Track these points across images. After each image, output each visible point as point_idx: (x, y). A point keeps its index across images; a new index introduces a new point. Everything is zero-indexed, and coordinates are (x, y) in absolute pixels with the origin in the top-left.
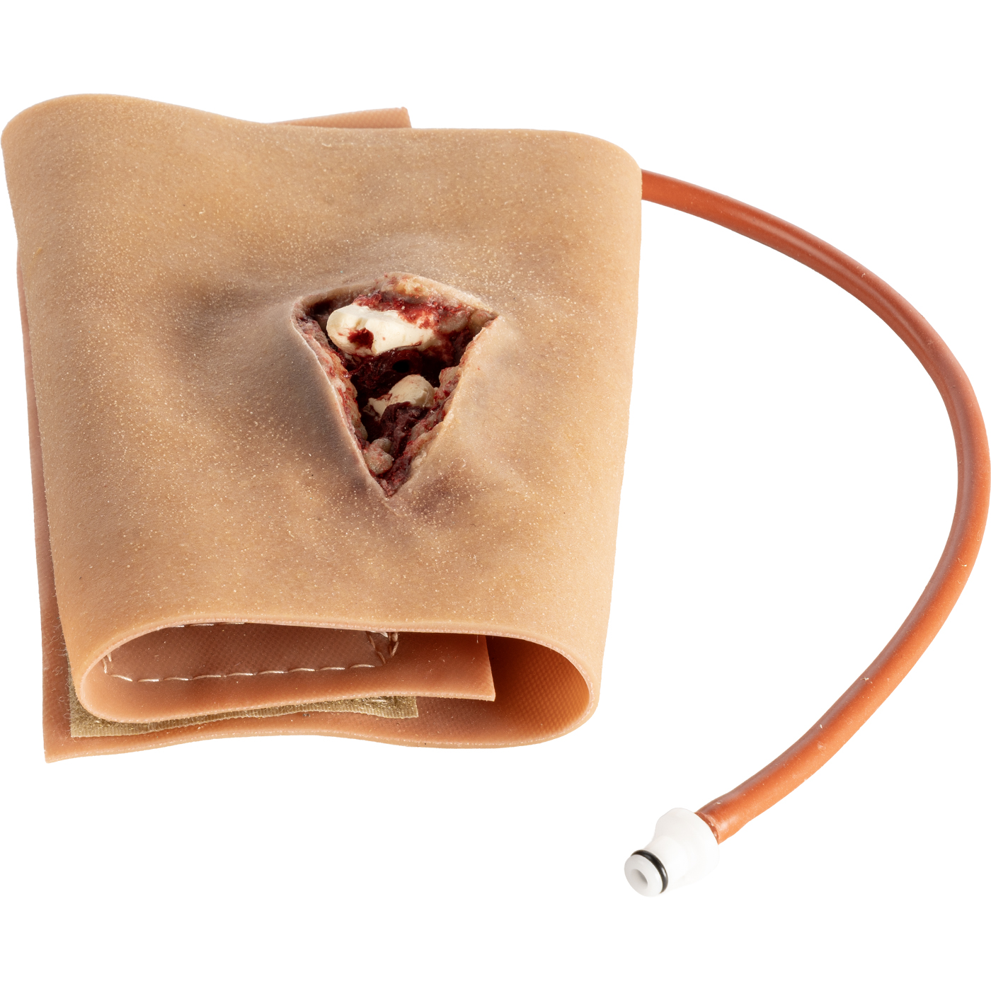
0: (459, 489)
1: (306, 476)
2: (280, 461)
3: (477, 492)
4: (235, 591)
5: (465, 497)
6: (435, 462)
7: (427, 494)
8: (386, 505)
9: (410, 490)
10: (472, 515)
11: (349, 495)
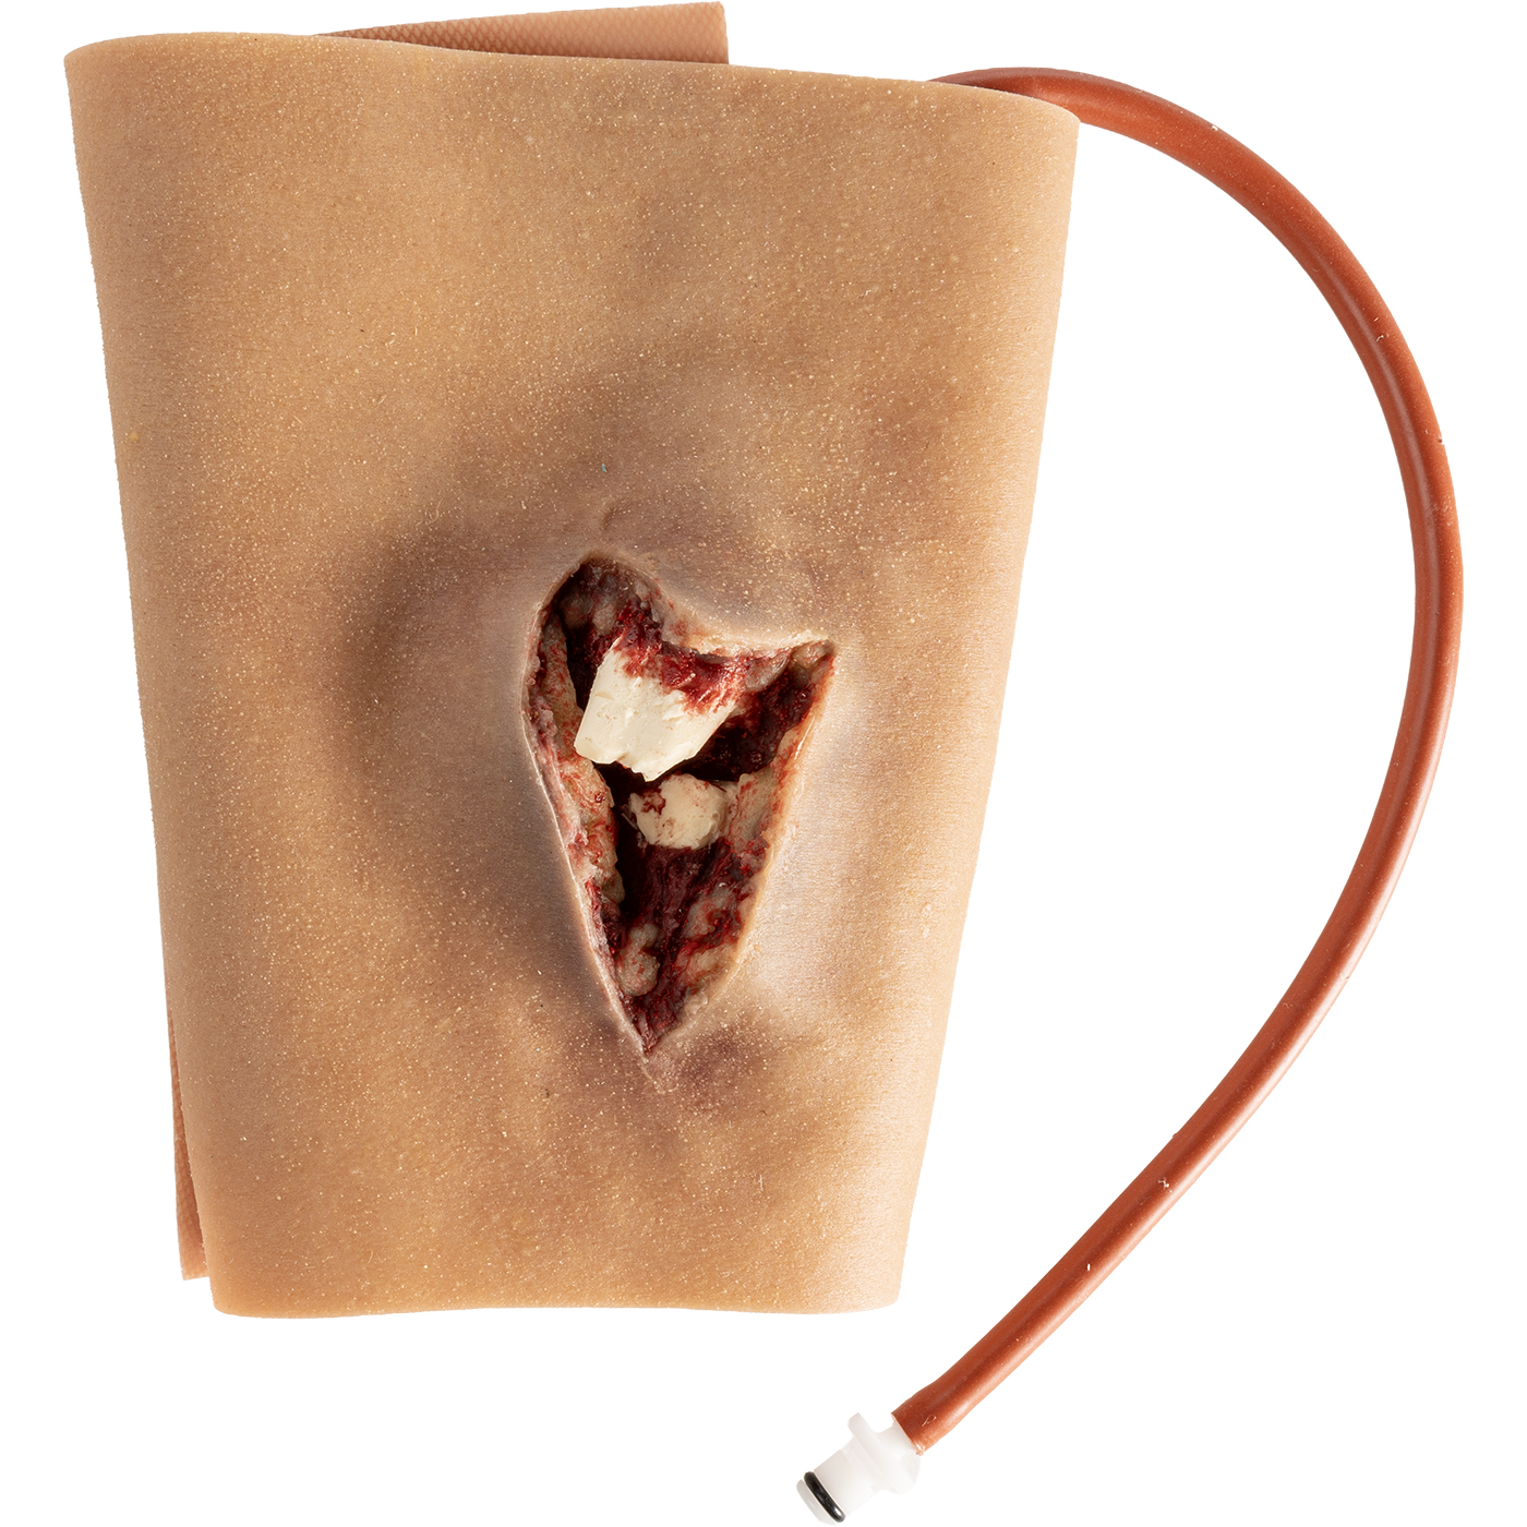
0: (749, 1047)
1: (533, 1006)
2: (495, 978)
3: (774, 1054)
4: (426, 1267)
5: (756, 1063)
6: (719, 1011)
7: (703, 1049)
8: (645, 1071)
9: (679, 1045)
10: (764, 1094)
11: (592, 1044)
